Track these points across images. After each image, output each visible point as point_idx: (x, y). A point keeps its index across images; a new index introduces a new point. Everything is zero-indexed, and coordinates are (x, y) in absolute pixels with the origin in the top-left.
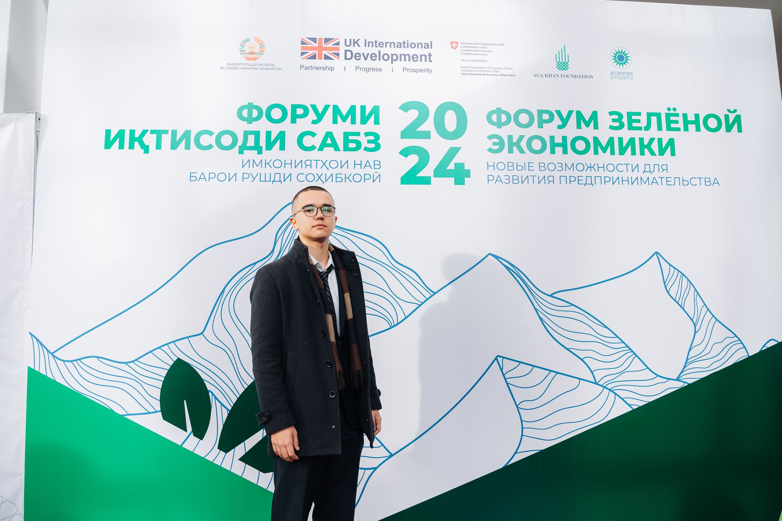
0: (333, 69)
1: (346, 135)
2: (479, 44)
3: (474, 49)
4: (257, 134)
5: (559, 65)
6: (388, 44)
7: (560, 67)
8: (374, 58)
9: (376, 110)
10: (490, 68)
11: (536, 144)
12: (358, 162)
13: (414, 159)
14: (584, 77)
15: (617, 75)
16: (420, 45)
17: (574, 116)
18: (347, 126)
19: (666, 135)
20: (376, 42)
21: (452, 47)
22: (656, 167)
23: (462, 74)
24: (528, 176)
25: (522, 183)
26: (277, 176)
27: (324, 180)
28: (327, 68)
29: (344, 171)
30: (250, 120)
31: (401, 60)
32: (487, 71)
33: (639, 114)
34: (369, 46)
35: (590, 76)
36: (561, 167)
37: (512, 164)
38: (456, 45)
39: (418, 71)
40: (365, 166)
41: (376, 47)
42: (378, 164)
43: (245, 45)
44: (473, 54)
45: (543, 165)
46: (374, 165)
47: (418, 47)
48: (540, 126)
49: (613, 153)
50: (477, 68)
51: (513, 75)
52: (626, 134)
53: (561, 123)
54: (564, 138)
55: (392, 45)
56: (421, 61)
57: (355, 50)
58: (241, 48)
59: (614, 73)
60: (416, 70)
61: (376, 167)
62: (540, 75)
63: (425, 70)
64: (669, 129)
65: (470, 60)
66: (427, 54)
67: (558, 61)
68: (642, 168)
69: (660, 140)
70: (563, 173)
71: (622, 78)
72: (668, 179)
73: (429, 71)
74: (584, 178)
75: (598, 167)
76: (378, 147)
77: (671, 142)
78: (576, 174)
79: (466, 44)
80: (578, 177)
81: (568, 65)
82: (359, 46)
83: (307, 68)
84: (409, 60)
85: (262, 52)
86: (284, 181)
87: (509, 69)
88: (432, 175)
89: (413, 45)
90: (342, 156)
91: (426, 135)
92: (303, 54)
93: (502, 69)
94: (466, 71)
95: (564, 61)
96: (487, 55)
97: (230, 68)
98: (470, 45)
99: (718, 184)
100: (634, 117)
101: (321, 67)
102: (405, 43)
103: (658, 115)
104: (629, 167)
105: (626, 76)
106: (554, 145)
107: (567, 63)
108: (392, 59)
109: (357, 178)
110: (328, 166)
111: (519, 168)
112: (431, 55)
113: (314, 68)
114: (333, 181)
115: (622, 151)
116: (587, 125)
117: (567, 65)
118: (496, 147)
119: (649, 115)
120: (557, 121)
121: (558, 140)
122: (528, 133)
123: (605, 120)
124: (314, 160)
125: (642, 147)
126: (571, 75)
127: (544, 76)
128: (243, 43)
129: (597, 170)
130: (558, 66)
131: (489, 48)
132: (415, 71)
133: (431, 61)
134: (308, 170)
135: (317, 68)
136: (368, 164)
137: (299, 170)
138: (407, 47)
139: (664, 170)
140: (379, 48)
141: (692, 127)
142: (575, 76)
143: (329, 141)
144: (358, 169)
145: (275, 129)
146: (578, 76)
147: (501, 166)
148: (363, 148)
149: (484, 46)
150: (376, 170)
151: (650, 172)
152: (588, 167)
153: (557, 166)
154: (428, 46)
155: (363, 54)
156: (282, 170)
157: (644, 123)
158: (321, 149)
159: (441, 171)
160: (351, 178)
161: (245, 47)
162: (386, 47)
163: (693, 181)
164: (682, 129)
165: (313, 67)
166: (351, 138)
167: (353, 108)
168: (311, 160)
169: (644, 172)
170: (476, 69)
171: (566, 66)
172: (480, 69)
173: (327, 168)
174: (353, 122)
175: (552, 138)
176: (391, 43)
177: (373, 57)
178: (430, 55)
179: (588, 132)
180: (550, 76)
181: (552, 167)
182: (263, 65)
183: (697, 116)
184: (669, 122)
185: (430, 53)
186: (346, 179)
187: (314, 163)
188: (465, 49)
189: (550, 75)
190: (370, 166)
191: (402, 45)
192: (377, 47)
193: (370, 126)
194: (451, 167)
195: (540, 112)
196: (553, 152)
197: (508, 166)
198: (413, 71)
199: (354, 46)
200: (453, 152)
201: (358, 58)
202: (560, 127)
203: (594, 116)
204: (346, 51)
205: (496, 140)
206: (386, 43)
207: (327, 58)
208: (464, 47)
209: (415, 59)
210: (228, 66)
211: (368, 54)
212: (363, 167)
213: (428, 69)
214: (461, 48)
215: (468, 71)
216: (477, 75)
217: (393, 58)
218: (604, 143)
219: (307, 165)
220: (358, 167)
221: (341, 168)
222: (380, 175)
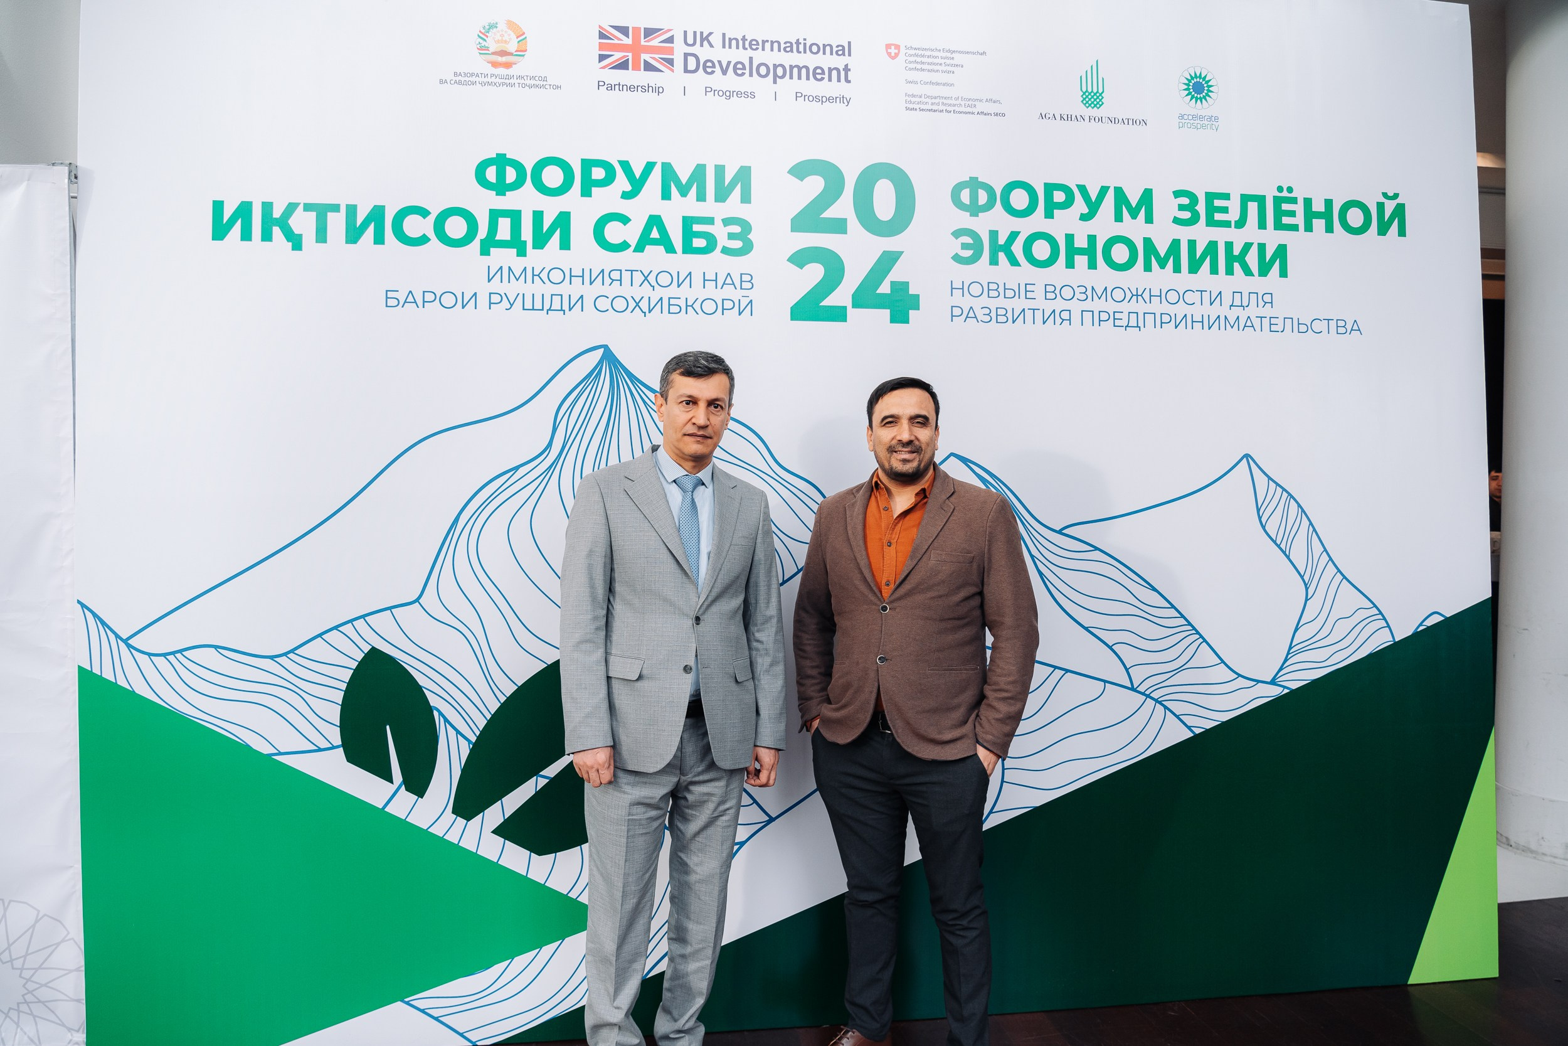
0: (661, 90)
1: (688, 222)
2: (940, 50)
3: (930, 60)
4: (515, 216)
5: (1086, 98)
6: (766, 43)
7: (1087, 102)
8: (739, 72)
9: (744, 175)
10: (960, 99)
11: (1041, 250)
12: (710, 276)
13: (815, 272)
14: (1131, 122)
15: (1189, 121)
16: (828, 49)
17: (1110, 196)
18: (689, 205)
19: (1272, 238)
20: (744, 39)
21: (889, 54)
22: (1253, 296)
23: (907, 109)
24: (1024, 310)
25: (1014, 322)
26: (556, 300)
27: (646, 310)
28: (650, 89)
29: (684, 292)
30: (501, 188)
31: (791, 77)
32: (954, 105)
33: (1226, 197)
34: (730, 47)
35: (1141, 121)
36: (1084, 293)
37: (995, 287)
38: (897, 51)
39: (824, 99)
40: (724, 284)
41: (745, 48)
42: (747, 281)
43: (487, 37)
44: (929, 71)
45: (1052, 289)
46: (741, 281)
47: (824, 53)
48: (1049, 215)
49: (1177, 269)
50: (935, 98)
51: (1001, 115)
52: (1202, 234)
53: (1086, 210)
54: (1092, 239)
55: (776, 45)
56: (830, 80)
57: (704, 53)
58: (481, 41)
59: (1186, 117)
60: (820, 98)
61: (745, 285)
62: (1051, 116)
63: (838, 99)
64: (1279, 226)
65: (922, 82)
66: (841, 68)
67: (1084, 90)
68: (1227, 299)
69: (1262, 247)
70: (1088, 305)
71: (1199, 127)
72: (1273, 321)
73: (845, 100)
74: (1125, 316)
75: (1151, 296)
76: (747, 248)
77: (1281, 251)
78: (1111, 307)
79: (915, 49)
80: (1114, 312)
81: (1103, 98)
82: (711, 46)
83: (611, 87)
84: (808, 78)
85: (522, 51)
86: (571, 309)
87: (994, 102)
88: (848, 303)
89: (815, 49)
90: (681, 262)
91: (839, 226)
92: (602, 58)
93: (981, 101)
94: (914, 103)
95: (1095, 91)
96: (953, 73)
97: (460, 83)
98: (923, 53)
99: (1359, 332)
100: (1218, 203)
101: (637, 86)
102: (801, 43)
103: (1261, 200)
104: (1206, 295)
105: (1207, 123)
106: (1072, 252)
107: (1101, 95)
108: (775, 76)
109: (709, 306)
110: (654, 283)
111: (1010, 293)
112: (850, 70)
113: (625, 87)
114: (663, 312)
115: (1194, 268)
116: (1134, 216)
117: (1100, 98)
118: (968, 253)
119: (1245, 199)
120: (1080, 206)
121: (1081, 242)
122: (1027, 226)
123: (1166, 207)
124: (626, 270)
125: (1230, 259)
126: (1107, 118)
127: (1058, 117)
128: (483, 31)
129: (1148, 300)
130: (1084, 99)
131: (958, 59)
132: (816, 99)
133: (849, 82)
134: (614, 290)
135: (630, 88)
136: (729, 281)
137: (598, 288)
138: (802, 52)
139: (1266, 303)
140: (750, 53)
141: (1319, 224)
142: (1113, 121)
143: (655, 234)
144: (710, 290)
145: (552, 208)
146: (1120, 120)
147: (976, 289)
148: (719, 248)
149: (949, 55)
150: (746, 293)
151: (1242, 306)
152: (1133, 295)
153: (1078, 290)
154: (844, 50)
155: (720, 62)
156: (565, 289)
157: (1234, 215)
158: (639, 248)
159: (865, 297)
160: (697, 306)
161: (487, 41)
162: (763, 49)
163: (1317, 326)
164: (1302, 227)
165: (623, 86)
166: (696, 228)
167: (700, 170)
168: (621, 270)
169: (1231, 306)
170: (934, 101)
171: (1098, 100)
172: (941, 101)
173: (651, 286)
174: (701, 197)
175: (1070, 238)
176: (772, 43)
177: (738, 69)
178: (847, 69)
179: (1135, 229)
180: (1069, 118)
181: (1066, 293)
182: (525, 78)
183: (1329, 203)
184: (1279, 213)
185: (846, 66)
186: (688, 307)
187: (626, 276)
188: (912, 59)
189: (1069, 116)
190: (733, 284)
191: (795, 46)
192: (747, 49)
193: (733, 206)
194: (885, 288)
195: (1050, 188)
196: (1070, 264)
197: (989, 290)
198: (815, 99)
199: (702, 45)
200: (889, 260)
201: (709, 70)
202: (1084, 218)
203: (1147, 196)
204: (686, 55)
205: (968, 240)
206: (764, 42)
207: (649, 67)
208: (911, 55)
209: (819, 77)
210: (454, 79)
211: (729, 63)
212: (719, 286)
213: (843, 97)
214: (907, 58)
215: (918, 103)
216: (935, 111)
217: (776, 73)
218: (1162, 249)
219: (613, 280)
220: (710, 285)
221: (679, 286)
222: (751, 301)
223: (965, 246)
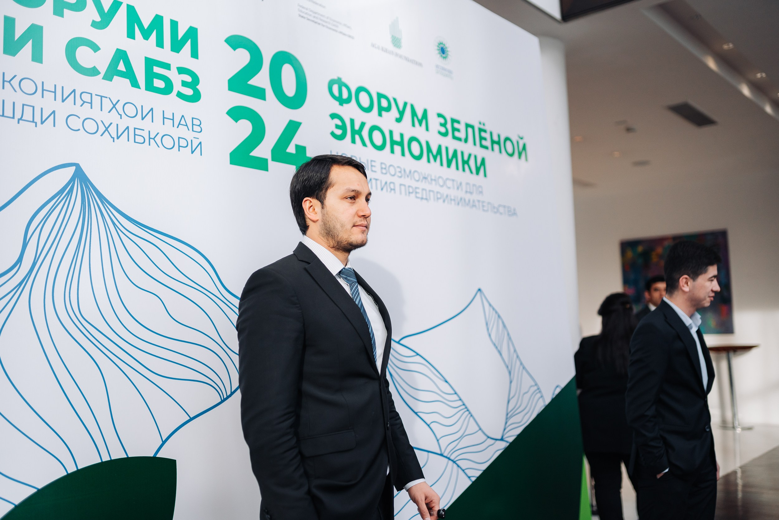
1: (150, 63)
7: (394, 43)
9: (192, 33)
10: (329, 18)
11: (377, 138)
12: (168, 115)
13: (246, 127)
14: (414, 62)
15: (441, 71)
17: (408, 109)
18: (150, 48)
19: (480, 153)
22: (474, 187)
23: (300, 16)
26: (28, 110)
27: (115, 136)
29: (147, 125)
33: (459, 122)
35: (421, 64)
36: (400, 172)
40: (179, 124)
42: (197, 125)
45: (384, 166)
46: (193, 125)
48: (380, 114)
49: (442, 164)
50: (315, 13)
51: (352, 37)
52: (451, 144)
53: (398, 115)
54: (402, 136)
59: (439, 67)
61: (196, 128)
62: (377, 46)
64: (481, 145)
67: (392, 34)
68: (464, 187)
69: (476, 158)
70: (402, 181)
71: (444, 75)
72: (484, 204)
74: (420, 191)
75: (431, 179)
76: (196, 97)
77: (483, 162)
78: (414, 184)
80: (415, 188)
86: (42, 123)
87: (348, 27)
88: (268, 156)
90: (144, 98)
91: (259, 93)
93: (341, 24)
94: (303, 12)
95: (398, 37)
100: (456, 125)
103: (473, 128)
104: (455, 183)
105: (448, 74)
106: (393, 142)
109: (168, 142)
110: (121, 112)
114: (129, 140)
115: (449, 164)
116: (420, 125)
117: (400, 42)
118: (338, 132)
119: (468, 126)
120: (395, 112)
121: (397, 137)
122: (369, 120)
123: (434, 122)
124: (96, 95)
125: (463, 162)
126: (403, 56)
127: (381, 49)
129: (430, 182)
130: (392, 41)
134: (85, 111)
136: (183, 122)
137: (68, 107)
141: (496, 148)
142: (407, 59)
143: (122, 67)
144: (168, 128)
146: (410, 60)
148: (175, 92)
150: (197, 135)
151: (470, 193)
152: (423, 177)
153: (397, 170)
156: (36, 101)
157: (463, 134)
158: (108, 77)
159: (279, 154)
160: (158, 140)
164: (490, 148)
166: (157, 70)
167: (158, 21)
168: (90, 94)
169: (466, 192)
170: (314, 15)
172: (319, 16)
173: (119, 114)
174: (160, 44)
175: (391, 133)
179: (421, 133)
181: (392, 171)
183: (499, 136)
184: (481, 138)
186: (151, 140)
187: (97, 100)
189: (386, 50)
190: (187, 125)
193: (185, 58)
194: (291, 149)
195: (379, 96)
196: (392, 151)
200: (293, 127)
202: (397, 120)
203: (425, 114)
212: (176, 125)
215: (306, 14)
216: (315, 23)
218: (434, 150)
219: (84, 102)
220: (168, 123)
221: (143, 119)
222: (200, 143)
223: (337, 127)
